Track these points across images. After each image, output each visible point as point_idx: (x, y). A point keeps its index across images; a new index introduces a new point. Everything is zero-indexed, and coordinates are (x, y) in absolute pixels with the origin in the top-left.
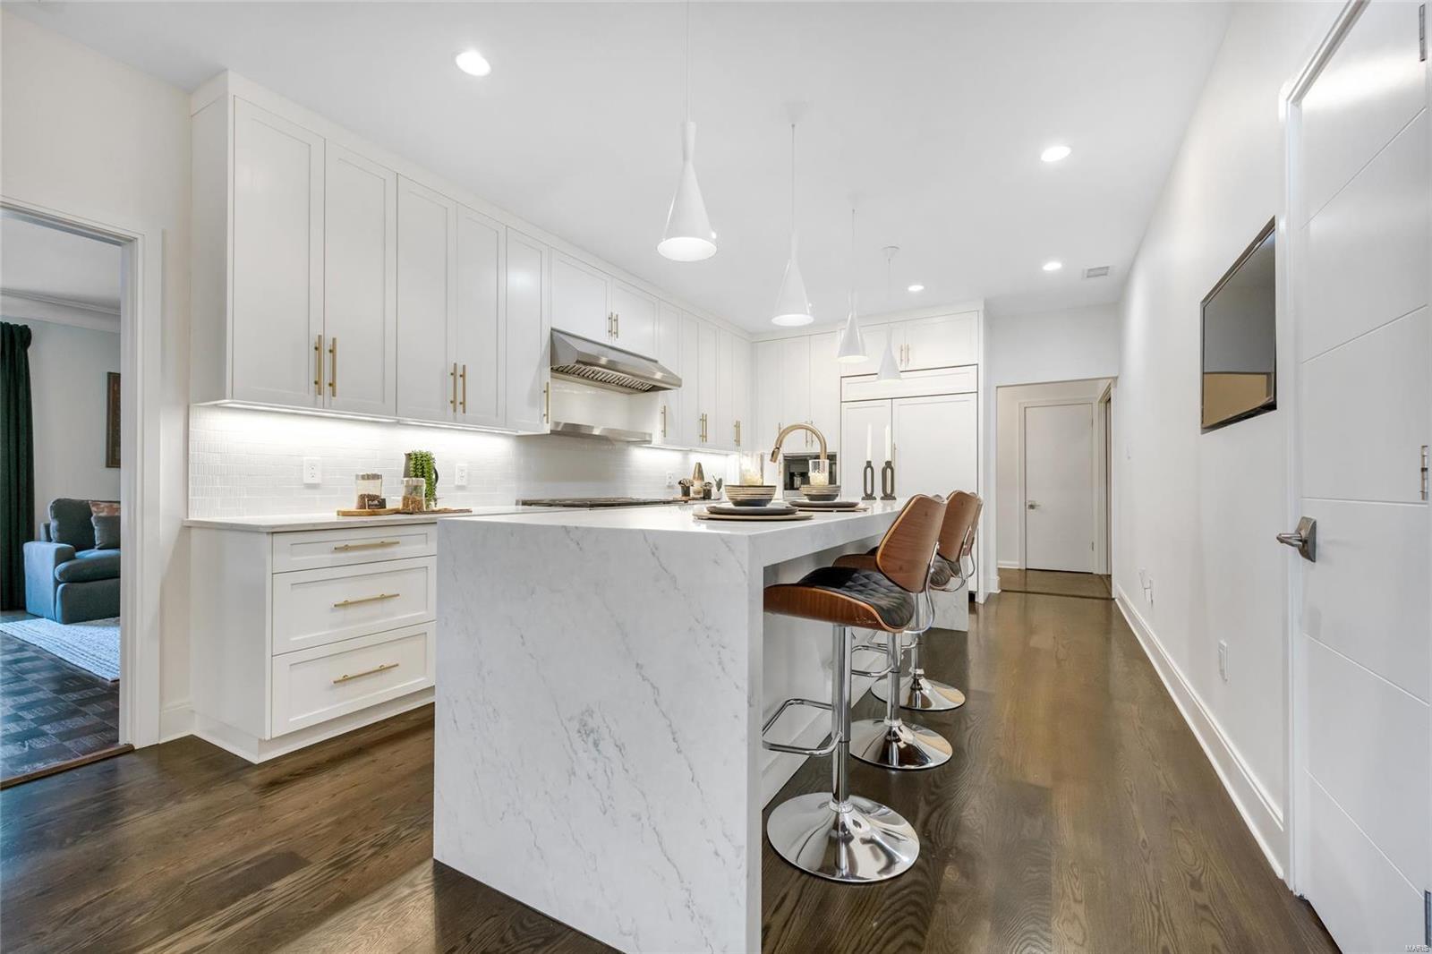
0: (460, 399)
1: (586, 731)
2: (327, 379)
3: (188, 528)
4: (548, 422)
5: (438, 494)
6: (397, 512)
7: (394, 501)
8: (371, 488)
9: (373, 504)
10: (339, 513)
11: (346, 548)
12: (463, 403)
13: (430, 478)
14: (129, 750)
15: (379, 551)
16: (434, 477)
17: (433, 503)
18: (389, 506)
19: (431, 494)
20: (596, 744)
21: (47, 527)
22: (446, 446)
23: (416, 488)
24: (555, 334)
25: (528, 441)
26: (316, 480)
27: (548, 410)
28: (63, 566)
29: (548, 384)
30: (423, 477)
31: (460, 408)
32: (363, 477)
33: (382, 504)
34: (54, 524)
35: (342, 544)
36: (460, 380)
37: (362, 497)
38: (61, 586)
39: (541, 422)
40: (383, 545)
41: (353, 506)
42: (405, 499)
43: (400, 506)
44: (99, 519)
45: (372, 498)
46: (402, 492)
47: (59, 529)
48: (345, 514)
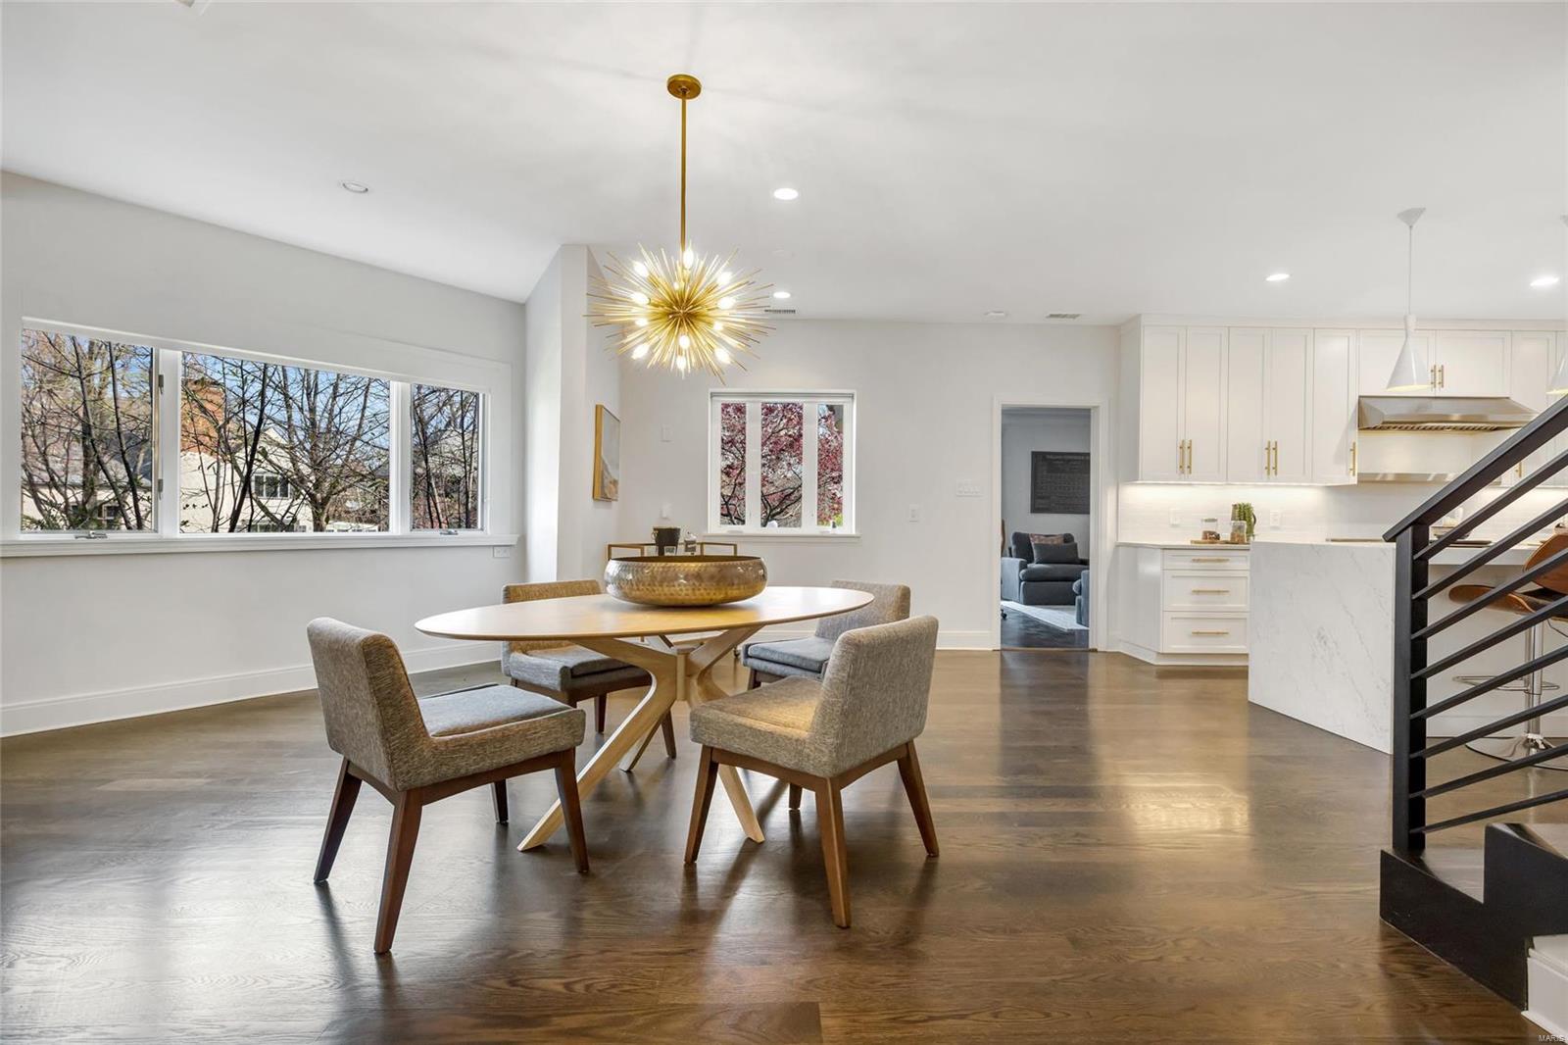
0: (1272, 465)
1: (1321, 637)
2: (1186, 464)
3: (1118, 546)
4: (1354, 474)
5: (1255, 532)
6: (1227, 543)
7: (1226, 536)
8: (1210, 527)
9: (1212, 537)
10: (1192, 542)
11: (1198, 561)
12: (1275, 468)
13: (1250, 520)
14: (1095, 651)
15: (1218, 564)
16: (1253, 520)
17: (1251, 538)
18: (1222, 539)
19: (1250, 532)
20: (1325, 643)
21: (1010, 549)
22: (1262, 498)
23: (1240, 528)
24: (1363, 400)
25: (1336, 490)
26: (1176, 523)
27: (1354, 464)
28: (1023, 571)
29: (1354, 444)
30: (1245, 519)
31: (1272, 471)
32: (1206, 521)
33: (1218, 537)
34: (1013, 548)
35: (1197, 558)
36: (1273, 453)
37: (1205, 533)
38: (1022, 583)
39: (1348, 474)
40: (1219, 561)
41: (1200, 538)
42: (1232, 534)
43: (1229, 539)
44: (1035, 544)
45: (1211, 533)
46: (1231, 530)
47: (1017, 550)
48: (1196, 542)
